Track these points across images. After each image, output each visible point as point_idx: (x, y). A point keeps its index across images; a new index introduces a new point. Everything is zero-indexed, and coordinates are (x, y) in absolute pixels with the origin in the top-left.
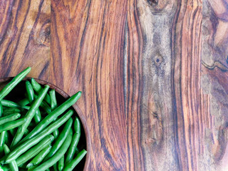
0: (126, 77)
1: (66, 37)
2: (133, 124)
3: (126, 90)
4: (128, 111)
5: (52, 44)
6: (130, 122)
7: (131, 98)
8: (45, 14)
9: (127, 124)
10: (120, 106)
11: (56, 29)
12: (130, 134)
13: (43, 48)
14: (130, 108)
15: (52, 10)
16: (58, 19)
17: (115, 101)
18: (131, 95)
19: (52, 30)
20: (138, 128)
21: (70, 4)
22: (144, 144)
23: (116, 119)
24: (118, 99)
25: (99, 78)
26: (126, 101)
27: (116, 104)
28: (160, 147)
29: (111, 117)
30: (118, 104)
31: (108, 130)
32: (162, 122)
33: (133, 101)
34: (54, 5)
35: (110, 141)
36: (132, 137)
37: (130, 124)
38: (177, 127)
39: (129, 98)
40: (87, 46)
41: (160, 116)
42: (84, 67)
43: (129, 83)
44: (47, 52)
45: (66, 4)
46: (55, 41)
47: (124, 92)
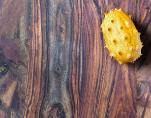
0: (81, 58)
1: (125, 88)
2: (77, 24)
3: (81, 48)
4: (81, 33)
5: (136, 83)
6: (80, 26)
7: (79, 43)
8: (141, 105)
9: (81, 24)
10: (86, 37)
11: (132, 93)
12: (80, 17)
13: (142, 80)
14: (79, 36)
15: (135, 108)
16: (131, 102)
17: (90, 40)
18: (78, 45)
19: (136, 93)
20: (74, 21)
21: (122, 113)
22: (70, 10)
23: (89, 28)
24: (88, 42)
25: (101, 58)
26: (82, 40)
27: (89, 38)
28: (59, 8)
29: (93, 30)
30: (88, 38)
31: (95, 20)
32: (57, 25)
33: (77, 40)
34: (134, 112)
35: (94, 12)
36: (78, 15)
37: (80, 23)
38: (46, 22)
39: (80, 42)
40: (109, 81)
41: (58, 30)
42: (112, 66)
43: (80, 53)
44: (139, 77)
45: (125, 113)
46: (133, 85)
47: (83, 47)
